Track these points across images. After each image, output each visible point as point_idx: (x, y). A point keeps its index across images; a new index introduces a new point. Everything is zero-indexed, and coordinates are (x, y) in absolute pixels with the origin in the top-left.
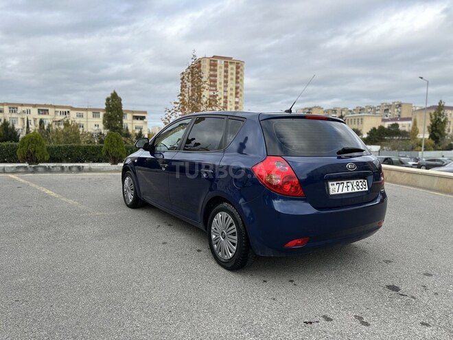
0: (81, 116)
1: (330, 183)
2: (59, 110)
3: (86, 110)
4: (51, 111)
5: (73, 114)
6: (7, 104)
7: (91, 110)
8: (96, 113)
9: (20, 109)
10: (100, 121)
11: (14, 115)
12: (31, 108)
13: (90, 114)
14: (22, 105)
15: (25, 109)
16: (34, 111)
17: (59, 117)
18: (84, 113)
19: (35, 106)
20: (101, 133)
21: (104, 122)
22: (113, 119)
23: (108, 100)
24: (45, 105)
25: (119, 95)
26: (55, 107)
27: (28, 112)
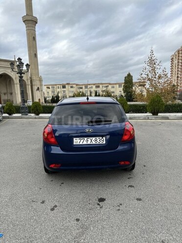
0: (113, 87)
1: (74, 139)
2: (104, 85)
3: (116, 84)
4: (101, 86)
5: (110, 87)
6: (84, 85)
7: (118, 84)
8: (120, 85)
9: (89, 86)
10: (121, 89)
11: (86, 89)
12: (92, 86)
13: (118, 86)
14: (89, 85)
15: (90, 86)
16: (94, 87)
17: (104, 89)
18: (115, 86)
19: (94, 84)
20: (122, 96)
21: (123, 89)
22: (128, 87)
23: (125, 78)
24: (99, 84)
25: (131, 75)
26: (102, 84)
27: (92, 87)
